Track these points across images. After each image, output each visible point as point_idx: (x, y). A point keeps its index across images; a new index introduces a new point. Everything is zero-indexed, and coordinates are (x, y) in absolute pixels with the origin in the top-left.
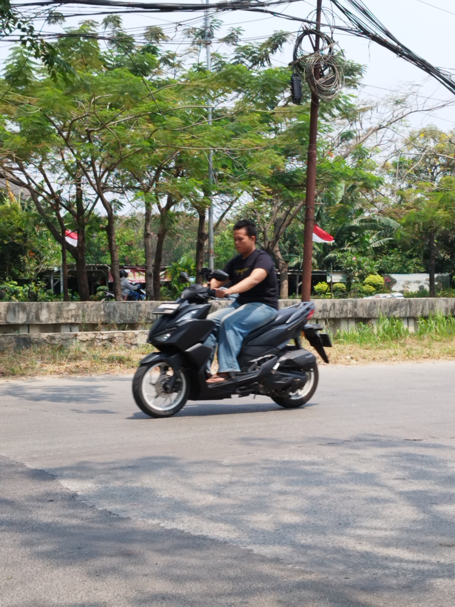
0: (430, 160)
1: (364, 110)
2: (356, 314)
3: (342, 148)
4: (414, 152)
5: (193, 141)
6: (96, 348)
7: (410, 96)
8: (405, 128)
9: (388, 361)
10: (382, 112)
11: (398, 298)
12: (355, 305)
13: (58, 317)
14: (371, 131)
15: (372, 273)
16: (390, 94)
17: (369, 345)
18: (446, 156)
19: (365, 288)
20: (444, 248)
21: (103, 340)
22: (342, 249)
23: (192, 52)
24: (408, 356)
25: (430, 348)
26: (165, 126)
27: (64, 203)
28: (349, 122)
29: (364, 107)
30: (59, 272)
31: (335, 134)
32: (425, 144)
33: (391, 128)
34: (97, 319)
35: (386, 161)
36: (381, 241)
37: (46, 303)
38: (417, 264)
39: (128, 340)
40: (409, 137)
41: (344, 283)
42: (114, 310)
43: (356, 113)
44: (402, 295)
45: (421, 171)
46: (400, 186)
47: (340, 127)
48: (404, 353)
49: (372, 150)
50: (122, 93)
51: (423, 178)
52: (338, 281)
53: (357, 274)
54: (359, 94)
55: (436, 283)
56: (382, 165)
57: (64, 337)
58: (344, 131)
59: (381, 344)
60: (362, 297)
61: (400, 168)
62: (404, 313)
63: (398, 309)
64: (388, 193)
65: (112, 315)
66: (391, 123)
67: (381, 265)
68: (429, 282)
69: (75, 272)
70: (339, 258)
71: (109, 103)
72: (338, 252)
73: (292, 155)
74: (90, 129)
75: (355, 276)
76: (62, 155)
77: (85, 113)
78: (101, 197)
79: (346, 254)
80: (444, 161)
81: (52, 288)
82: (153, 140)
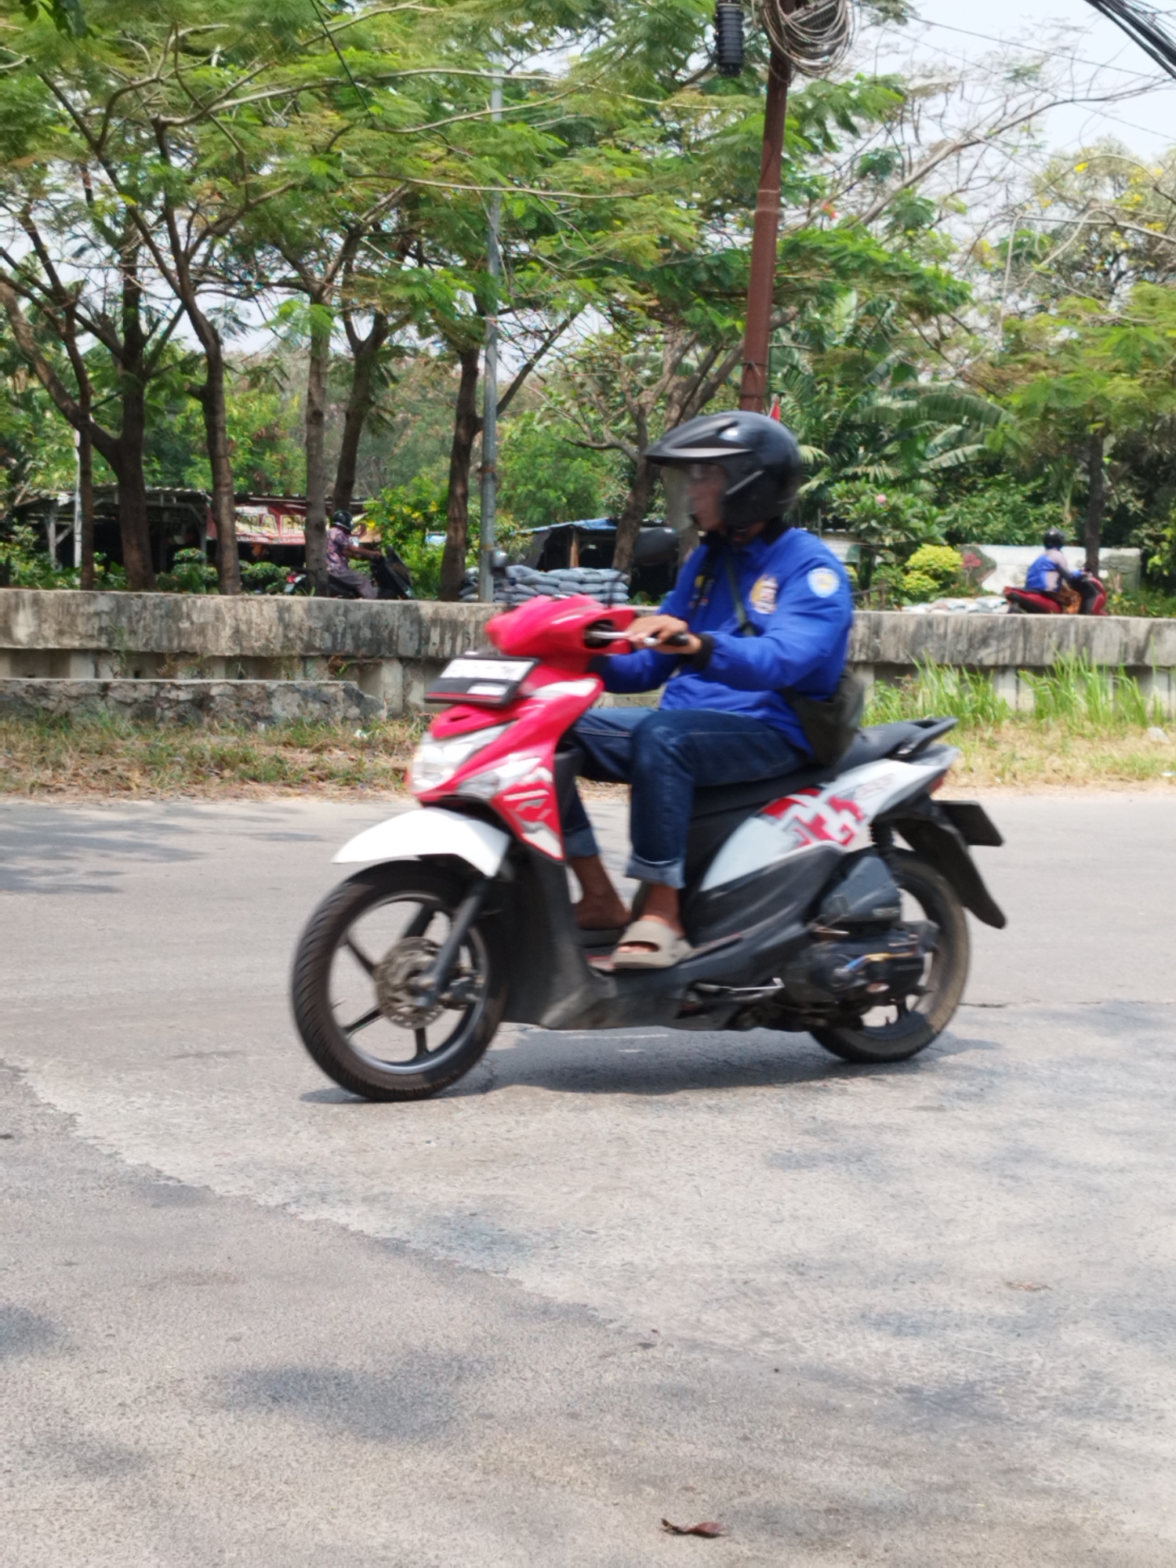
0: (1101, 237)
1: (926, 92)
2: (877, 652)
3: (861, 194)
4: (1058, 214)
5: (452, 163)
6: (161, 725)
7: (1054, 59)
8: (1034, 149)
10: (976, 100)
11: (993, 612)
12: (876, 630)
13: (61, 633)
14: (942, 153)
15: (931, 540)
16: (999, 50)
18: (1144, 228)
19: (911, 581)
20: (1130, 480)
21: (178, 702)
22: (850, 471)
24: (1001, 775)
25: (1063, 754)
26: (370, 121)
27: (89, 318)
28: (884, 123)
29: (927, 82)
30: (70, 506)
31: (843, 157)
32: (1089, 193)
33: (998, 144)
34: (170, 640)
35: (979, 236)
36: (959, 452)
37: (31, 592)
38: (1053, 519)
39: (245, 705)
40: (1045, 170)
41: (854, 565)
42: (217, 619)
43: (903, 97)
45: (1076, 267)
46: (1016, 304)
48: (992, 766)
49: (943, 204)
50: (252, 23)
51: (1080, 287)
53: (888, 541)
54: (916, 47)
55: (1104, 574)
56: (968, 247)
57: (74, 692)
58: (871, 147)
60: (900, 606)
61: (1016, 258)
62: (1008, 653)
63: (994, 643)
64: (984, 324)
65: (210, 633)
66: (1000, 131)
67: (956, 520)
69: (116, 507)
70: (840, 497)
71: (218, 49)
72: (838, 480)
73: (721, 210)
74: (163, 118)
75: (883, 547)
76: (86, 181)
77: (150, 73)
78: (188, 306)
79: (859, 485)
80: (1140, 240)
81: (52, 550)
82: (339, 155)
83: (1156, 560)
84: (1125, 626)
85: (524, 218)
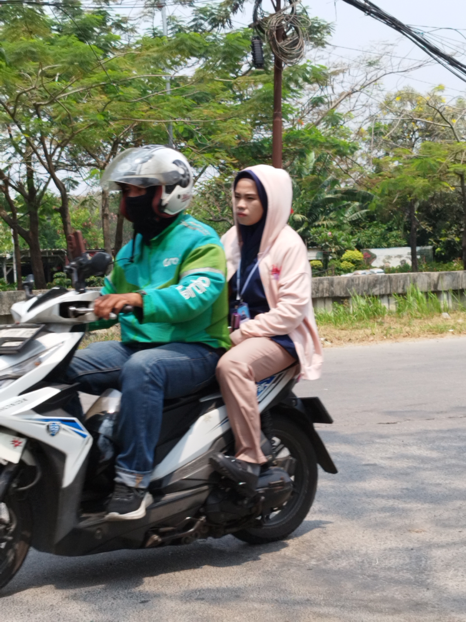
0: (407, 125)
1: (335, 73)
2: (332, 293)
3: (313, 115)
4: (390, 117)
5: (152, 112)
7: (384, 57)
8: (379, 92)
9: (365, 342)
10: (355, 75)
11: (378, 274)
12: (331, 284)
14: (343, 97)
15: (350, 248)
16: (363, 55)
17: (344, 325)
18: (424, 120)
19: (343, 265)
20: (426, 219)
22: (316, 224)
23: (146, 15)
24: (386, 335)
25: (409, 325)
26: (119, 98)
27: (14, 184)
28: (320, 86)
29: (335, 69)
30: (11, 259)
31: (305, 100)
32: (402, 108)
33: (365, 92)
35: (361, 127)
36: (358, 213)
38: (397, 237)
40: (384, 100)
41: (320, 260)
43: (326, 76)
44: (381, 270)
45: (398, 138)
46: (376, 154)
47: (310, 93)
48: (382, 332)
49: (346, 116)
50: (71, 63)
51: (401, 145)
52: (315, 258)
53: (333, 250)
54: (330, 56)
55: (418, 257)
56: (356, 132)
58: (315, 96)
59: (357, 324)
60: (340, 274)
61: (376, 134)
62: (384, 290)
63: (378, 286)
64: (365, 163)
66: (364, 87)
67: (359, 239)
68: (410, 256)
69: (29, 258)
70: (313, 234)
71: (58, 74)
72: (312, 227)
73: (259, 124)
74: (38, 103)
75: (331, 252)
76: (9, 131)
77: (32, 86)
78: (53, 177)
79: (320, 229)
80: (423, 125)
81: (5, 277)
82: (108, 113)
83: (438, 249)
84: (429, 275)
85: (182, 133)
